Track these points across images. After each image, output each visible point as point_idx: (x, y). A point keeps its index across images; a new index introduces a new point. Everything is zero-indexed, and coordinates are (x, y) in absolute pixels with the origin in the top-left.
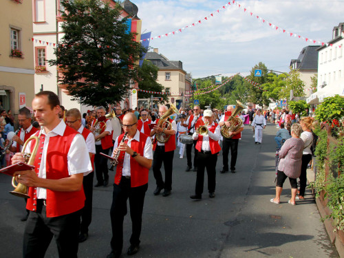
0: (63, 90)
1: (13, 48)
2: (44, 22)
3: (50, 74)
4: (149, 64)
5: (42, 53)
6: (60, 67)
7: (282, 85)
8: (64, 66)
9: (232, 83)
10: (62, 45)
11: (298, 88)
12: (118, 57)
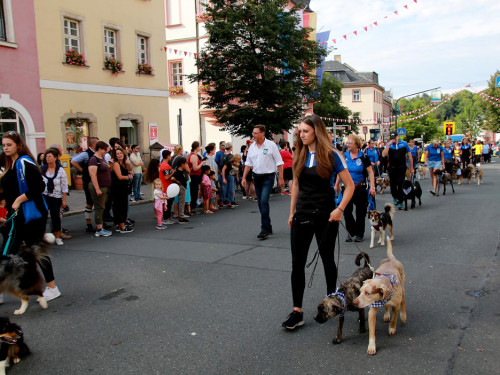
0: (207, 119)
1: (141, 62)
2: (180, 25)
3: (189, 97)
4: (328, 78)
5: (178, 68)
8: (208, 83)
9: (456, 103)
10: (205, 53)
12: (286, 65)
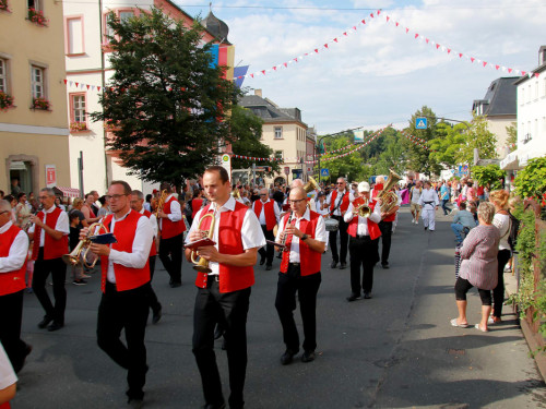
0: (114, 159)
1: (36, 95)
2: (83, 55)
3: (93, 134)
4: (249, 114)
5: (80, 102)
6: (109, 123)
7: (461, 141)
8: (114, 122)
9: (380, 140)
10: (110, 89)
11: (486, 145)
12: (199, 104)
